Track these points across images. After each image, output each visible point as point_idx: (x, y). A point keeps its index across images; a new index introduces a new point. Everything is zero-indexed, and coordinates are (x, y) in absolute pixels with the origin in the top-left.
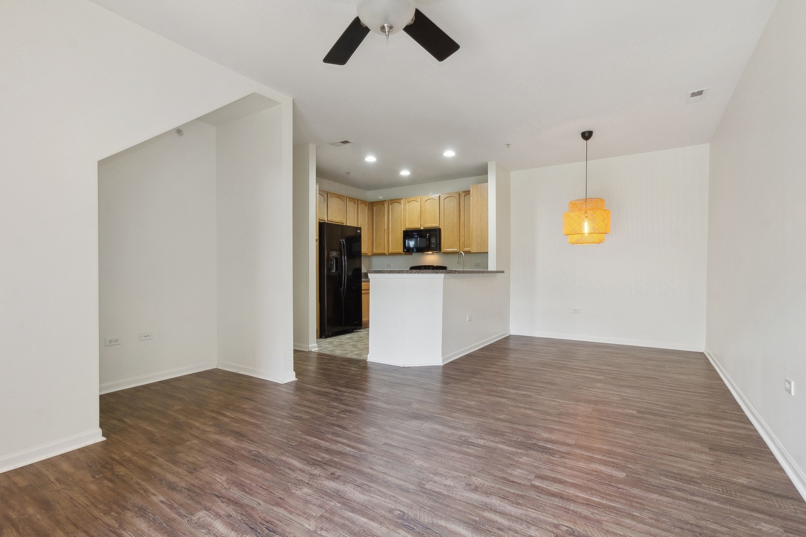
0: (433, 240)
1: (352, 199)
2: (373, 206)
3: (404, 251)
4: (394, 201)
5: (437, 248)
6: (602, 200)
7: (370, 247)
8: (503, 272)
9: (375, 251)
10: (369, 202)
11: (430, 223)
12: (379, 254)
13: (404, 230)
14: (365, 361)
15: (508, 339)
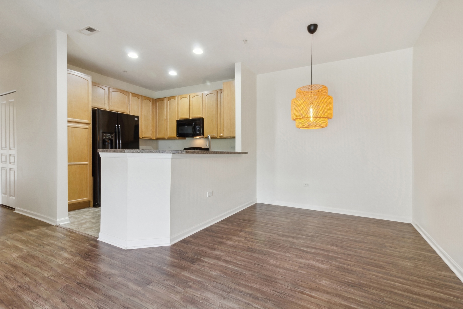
0: (198, 128)
1: (135, 95)
2: (156, 102)
3: (177, 136)
4: (170, 98)
5: (201, 134)
6: (326, 87)
7: (154, 133)
8: (246, 153)
9: (158, 136)
10: (153, 99)
11: (196, 114)
12: (161, 138)
13: (178, 119)
14: (95, 240)
15: (254, 207)
